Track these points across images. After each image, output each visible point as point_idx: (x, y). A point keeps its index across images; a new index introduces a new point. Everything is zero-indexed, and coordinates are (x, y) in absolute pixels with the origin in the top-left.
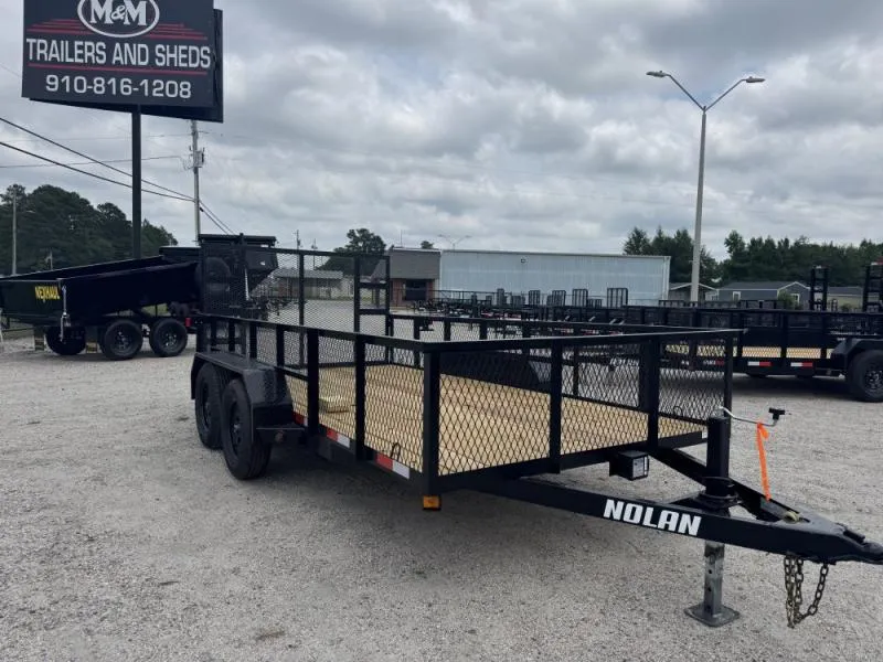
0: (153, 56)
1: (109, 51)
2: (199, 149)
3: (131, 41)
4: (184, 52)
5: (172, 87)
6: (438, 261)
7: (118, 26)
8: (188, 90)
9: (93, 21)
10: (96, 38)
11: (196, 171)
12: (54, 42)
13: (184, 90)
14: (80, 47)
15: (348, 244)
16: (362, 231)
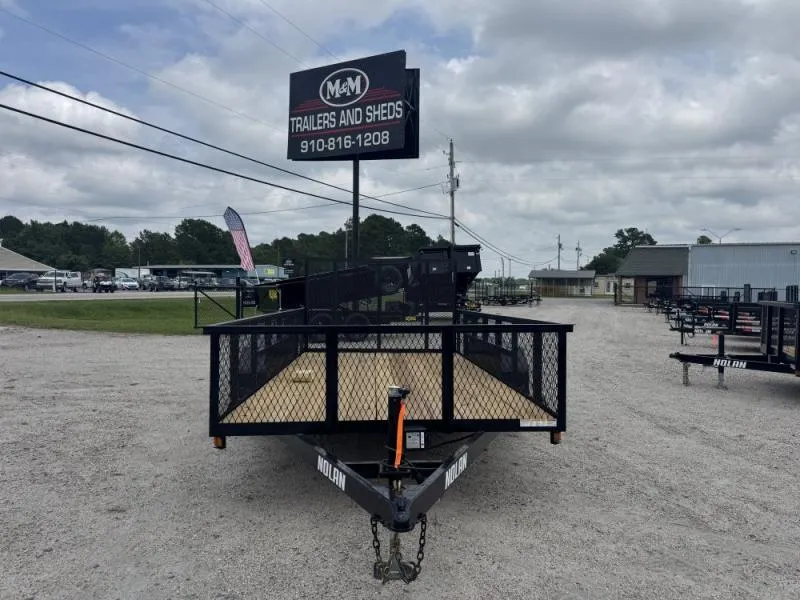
0: (365, 116)
1: (338, 118)
2: (455, 176)
3: (351, 107)
4: (386, 108)
5: (377, 136)
6: (687, 256)
7: (344, 98)
8: (387, 137)
9: (328, 97)
10: (329, 109)
11: (452, 194)
12: (306, 118)
13: (384, 138)
14: (321, 118)
15: (616, 243)
16: (631, 230)
